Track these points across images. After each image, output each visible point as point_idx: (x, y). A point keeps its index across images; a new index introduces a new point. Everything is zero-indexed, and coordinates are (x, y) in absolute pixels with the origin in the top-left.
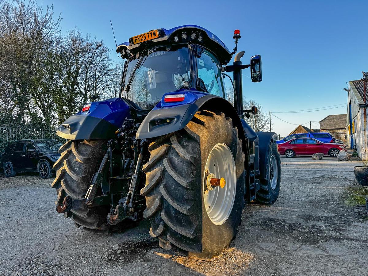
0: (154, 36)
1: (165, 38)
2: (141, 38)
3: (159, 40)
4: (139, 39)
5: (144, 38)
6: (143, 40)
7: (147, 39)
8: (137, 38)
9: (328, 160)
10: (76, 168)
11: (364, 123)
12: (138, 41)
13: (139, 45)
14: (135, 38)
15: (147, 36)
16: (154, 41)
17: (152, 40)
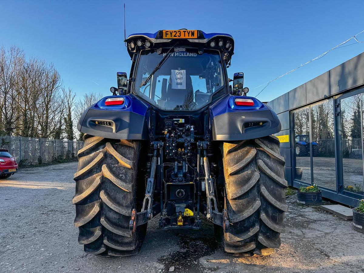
0: (192, 36)
1: (205, 41)
2: (174, 34)
3: (197, 41)
4: (171, 34)
5: (178, 34)
6: (176, 36)
7: (182, 37)
8: (169, 33)
10: (121, 175)
12: (169, 36)
13: (170, 40)
14: (166, 32)
15: (182, 34)
16: (191, 41)
17: (188, 40)
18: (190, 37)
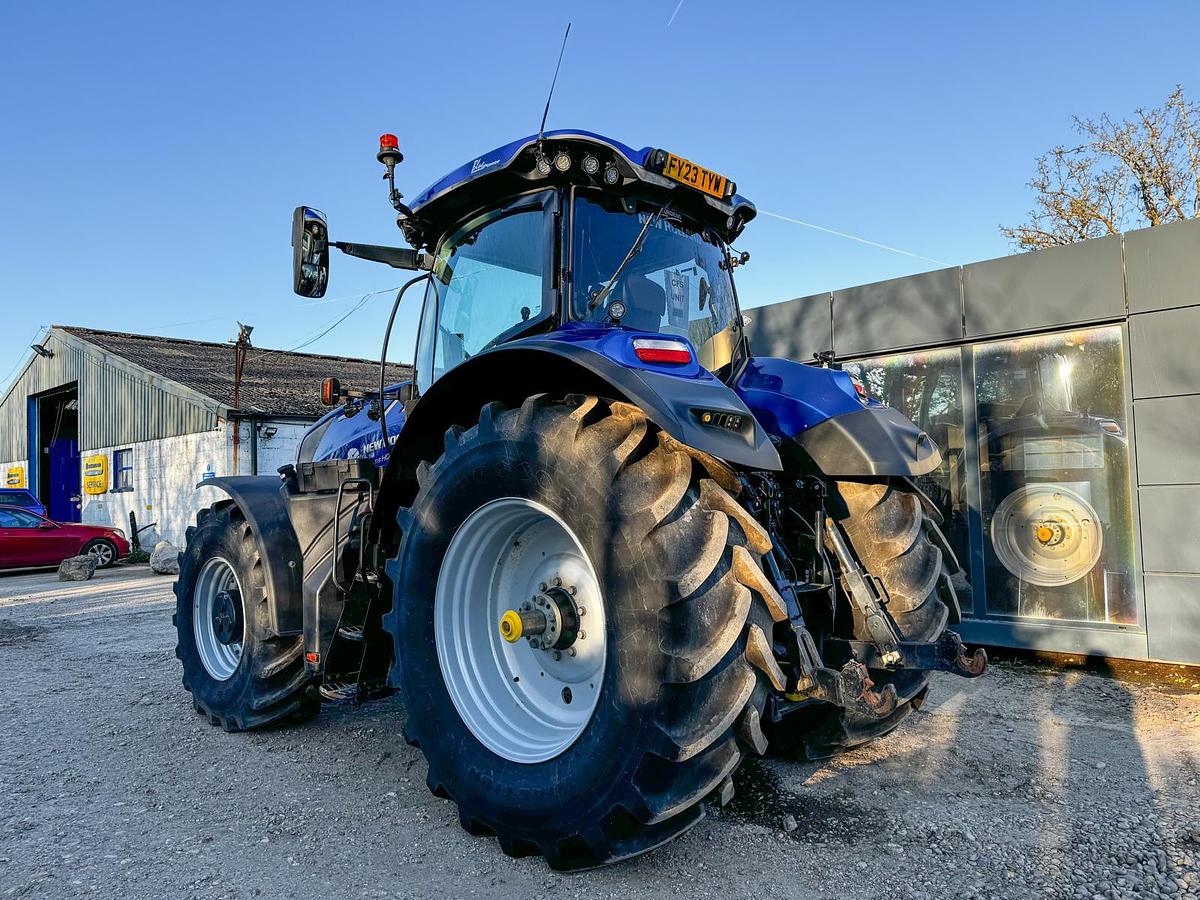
0: (714, 189)
2: (685, 170)
3: (719, 206)
4: (680, 169)
5: (692, 174)
6: (688, 179)
7: (698, 186)
8: (677, 164)
9: (109, 576)
11: (233, 462)
12: (674, 173)
14: (673, 159)
15: (700, 176)
17: (706, 196)
18: (712, 192)
